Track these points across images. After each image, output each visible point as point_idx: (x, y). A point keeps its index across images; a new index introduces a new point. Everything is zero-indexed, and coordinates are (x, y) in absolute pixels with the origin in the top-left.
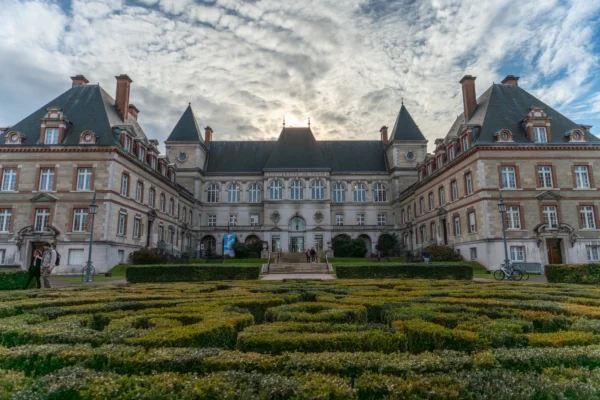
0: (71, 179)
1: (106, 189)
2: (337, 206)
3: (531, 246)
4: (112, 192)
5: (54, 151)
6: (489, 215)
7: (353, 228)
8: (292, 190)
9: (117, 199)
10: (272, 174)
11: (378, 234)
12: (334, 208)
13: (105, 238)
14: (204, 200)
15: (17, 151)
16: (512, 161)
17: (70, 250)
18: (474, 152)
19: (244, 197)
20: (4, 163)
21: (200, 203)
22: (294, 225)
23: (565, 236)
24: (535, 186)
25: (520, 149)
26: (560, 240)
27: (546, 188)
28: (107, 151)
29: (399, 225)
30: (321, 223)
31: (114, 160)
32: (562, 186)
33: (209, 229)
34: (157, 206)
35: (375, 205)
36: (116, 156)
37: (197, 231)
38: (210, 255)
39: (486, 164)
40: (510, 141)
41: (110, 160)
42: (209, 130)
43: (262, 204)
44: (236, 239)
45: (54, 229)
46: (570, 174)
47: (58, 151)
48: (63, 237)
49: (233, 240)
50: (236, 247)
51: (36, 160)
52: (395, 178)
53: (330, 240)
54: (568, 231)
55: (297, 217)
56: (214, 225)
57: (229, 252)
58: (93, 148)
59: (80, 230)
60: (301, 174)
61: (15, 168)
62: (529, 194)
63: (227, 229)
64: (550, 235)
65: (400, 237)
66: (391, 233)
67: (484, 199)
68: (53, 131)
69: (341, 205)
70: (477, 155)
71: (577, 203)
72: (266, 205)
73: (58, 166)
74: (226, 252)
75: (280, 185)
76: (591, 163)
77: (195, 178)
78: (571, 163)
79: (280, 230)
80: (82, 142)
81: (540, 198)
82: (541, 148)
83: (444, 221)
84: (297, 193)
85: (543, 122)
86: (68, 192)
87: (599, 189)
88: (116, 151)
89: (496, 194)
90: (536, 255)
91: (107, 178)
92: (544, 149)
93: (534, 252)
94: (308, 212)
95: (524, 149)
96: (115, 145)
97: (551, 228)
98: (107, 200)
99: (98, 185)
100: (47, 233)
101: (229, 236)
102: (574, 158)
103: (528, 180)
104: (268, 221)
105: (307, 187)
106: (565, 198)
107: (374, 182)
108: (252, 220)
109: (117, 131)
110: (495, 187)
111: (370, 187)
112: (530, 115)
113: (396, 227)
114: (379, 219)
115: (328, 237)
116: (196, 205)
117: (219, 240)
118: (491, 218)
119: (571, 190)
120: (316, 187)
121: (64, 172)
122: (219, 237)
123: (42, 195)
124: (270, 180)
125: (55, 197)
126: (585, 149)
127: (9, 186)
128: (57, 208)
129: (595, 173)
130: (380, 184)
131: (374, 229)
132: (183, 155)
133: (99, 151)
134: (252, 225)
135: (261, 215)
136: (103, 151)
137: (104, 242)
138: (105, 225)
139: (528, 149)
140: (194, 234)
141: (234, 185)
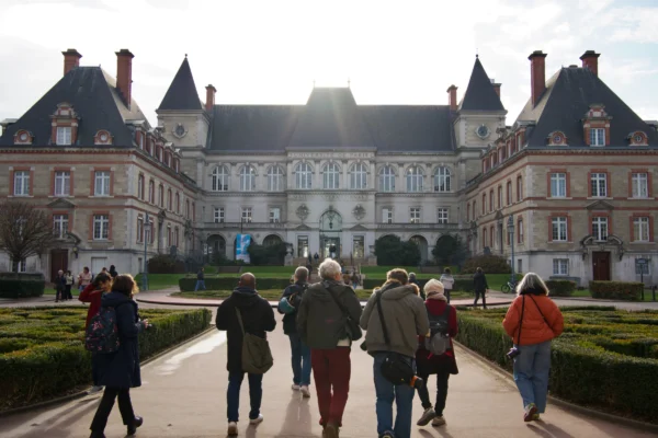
0: (89, 183)
1: (126, 194)
2: (384, 197)
3: (576, 259)
4: (132, 197)
5: (69, 152)
6: (533, 225)
7: (404, 227)
8: (325, 175)
9: (136, 204)
10: (298, 155)
11: (436, 235)
12: (381, 200)
13: (127, 247)
14: (208, 187)
15: (29, 152)
16: (563, 167)
17: (93, 258)
18: (522, 157)
19: (261, 184)
20: (16, 165)
21: (204, 193)
22: (327, 221)
23: (613, 250)
24: (586, 195)
25: (572, 154)
26: (609, 253)
27: (598, 196)
28: (125, 153)
29: (464, 223)
30: (363, 220)
31: (134, 163)
32: (616, 195)
33: (216, 226)
34: (166, 206)
35: (434, 195)
36: (134, 158)
37: (202, 230)
38: (219, 261)
39: (534, 170)
40: (563, 144)
41: (129, 163)
42: (211, 90)
43: (285, 194)
44: (252, 240)
45: (75, 237)
46: (626, 181)
47: (73, 152)
48: (84, 245)
49: (248, 241)
50: (251, 250)
51: (49, 162)
52: (462, 161)
53: (373, 243)
54: (616, 243)
55: (331, 211)
56: (222, 220)
57: (243, 257)
58: (111, 149)
59: (101, 238)
60: (336, 155)
61: (27, 171)
62: (579, 204)
63: (241, 227)
64: (597, 248)
65: (465, 239)
66: (453, 234)
67: (530, 208)
68: (65, 129)
69: (389, 195)
70: (526, 160)
71: (630, 213)
72: (291, 196)
73: (73, 169)
74: (238, 257)
75: (309, 169)
76: (651, 169)
77: (197, 160)
78: (628, 169)
79: (308, 229)
80: (98, 143)
81: (589, 208)
82: (596, 152)
83: (501, 226)
84: (331, 181)
85: (603, 122)
86: (86, 197)
87: (656, 199)
88: (134, 153)
89: (542, 203)
90: (581, 270)
91: (126, 183)
92: (599, 154)
93: (579, 265)
94: (346, 206)
95: (577, 154)
96: (133, 147)
97: (600, 240)
98: (128, 207)
99: (118, 190)
100: (69, 240)
101: (242, 236)
102: (633, 164)
103: (580, 187)
104: (293, 217)
105: (345, 171)
106: (618, 209)
107: (434, 166)
108: (272, 214)
109: (131, 127)
110: (541, 195)
111: (429, 171)
112: (589, 114)
113: (460, 227)
114: (440, 215)
115: (371, 239)
116: (199, 195)
117: (229, 241)
118: (535, 229)
119: (625, 199)
120: (356, 172)
121: (81, 176)
122: (229, 238)
123: (60, 200)
124: (295, 162)
125: (72, 202)
126: (646, 154)
127: (22, 190)
128: (75, 214)
129: (655, 181)
130: (442, 168)
131: (431, 228)
132: (180, 130)
133: (117, 153)
134: (272, 222)
135: (284, 209)
136: (121, 153)
137: (128, 251)
138: (127, 232)
139: (581, 154)
140: (197, 233)
141: (248, 167)
